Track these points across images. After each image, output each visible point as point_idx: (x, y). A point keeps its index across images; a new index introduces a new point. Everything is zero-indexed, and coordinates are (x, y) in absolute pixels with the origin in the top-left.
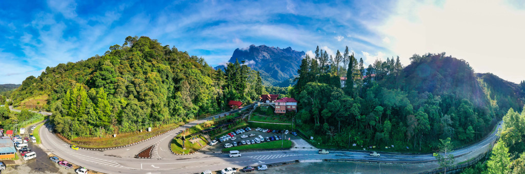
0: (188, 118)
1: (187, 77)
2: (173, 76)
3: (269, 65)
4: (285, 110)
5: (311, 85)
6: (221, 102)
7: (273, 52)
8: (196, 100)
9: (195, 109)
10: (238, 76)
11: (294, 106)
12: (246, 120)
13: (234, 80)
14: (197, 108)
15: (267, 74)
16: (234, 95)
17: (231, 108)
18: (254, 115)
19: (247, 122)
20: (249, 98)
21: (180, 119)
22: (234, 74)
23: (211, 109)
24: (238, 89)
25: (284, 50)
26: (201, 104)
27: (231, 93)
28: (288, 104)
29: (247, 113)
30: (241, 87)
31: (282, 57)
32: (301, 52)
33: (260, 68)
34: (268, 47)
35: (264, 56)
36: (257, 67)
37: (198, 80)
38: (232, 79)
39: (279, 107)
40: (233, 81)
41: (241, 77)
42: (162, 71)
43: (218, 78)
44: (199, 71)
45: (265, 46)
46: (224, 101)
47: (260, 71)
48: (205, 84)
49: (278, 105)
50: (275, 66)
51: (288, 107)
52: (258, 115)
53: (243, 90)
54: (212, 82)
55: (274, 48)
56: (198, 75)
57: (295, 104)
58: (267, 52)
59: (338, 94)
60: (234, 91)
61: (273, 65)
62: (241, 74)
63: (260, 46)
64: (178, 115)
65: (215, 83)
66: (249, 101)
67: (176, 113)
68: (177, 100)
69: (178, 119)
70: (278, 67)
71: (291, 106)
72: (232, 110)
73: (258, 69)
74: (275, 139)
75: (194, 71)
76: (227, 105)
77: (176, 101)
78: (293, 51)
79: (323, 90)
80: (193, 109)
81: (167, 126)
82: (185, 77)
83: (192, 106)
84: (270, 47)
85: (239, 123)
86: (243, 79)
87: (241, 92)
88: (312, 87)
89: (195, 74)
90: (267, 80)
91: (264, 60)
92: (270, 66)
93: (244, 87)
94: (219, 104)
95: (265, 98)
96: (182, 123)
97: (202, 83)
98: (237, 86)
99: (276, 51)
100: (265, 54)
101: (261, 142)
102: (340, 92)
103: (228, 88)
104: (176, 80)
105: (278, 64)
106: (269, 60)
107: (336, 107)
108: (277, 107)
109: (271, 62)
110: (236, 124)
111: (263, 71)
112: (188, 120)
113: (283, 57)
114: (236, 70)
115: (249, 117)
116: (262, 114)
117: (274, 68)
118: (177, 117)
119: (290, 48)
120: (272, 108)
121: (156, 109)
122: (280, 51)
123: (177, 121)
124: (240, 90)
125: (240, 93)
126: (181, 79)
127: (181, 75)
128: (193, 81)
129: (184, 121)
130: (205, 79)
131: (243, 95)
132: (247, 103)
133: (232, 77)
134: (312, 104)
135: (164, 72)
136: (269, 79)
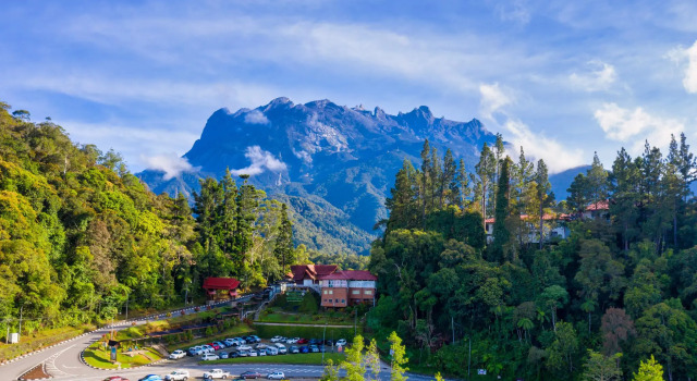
0: (103, 317)
1: (97, 210)
2: (59, 207)
3: (344, 176)
4: (345, 298)
5: (397, 235)
6: (182, 279)
7: (361, 128)
8: (122, 272)
9: (123, 292)
10: (230, 216)
11: (368, 289)
12: (247, 322)
13: (219, 224)
14: (127, 289)
15: (335, 212)
16: (220, 264)
17: (211, 298)
18: (270, 312)
19: (251, 327)
20: (259, 276)
21: (85, 316)
22: (221, 208)
23: (157, 297)
24: (229, 250)
25: (401, 118)
26: (135, 281)
27: (210, 258)
28: (355, 284)
29: (252, 307)
30: (236, 246)
31: (394, 146)
32: (466, 125)
33: (310, 189)
34: (342, 109)
35: (324, 143)
36: (296, 185)
37: (128, 221)
38: (213, 223)
39: (331, 292)
40: (217, 229)
41: (239, 218)
42: (33, 189)
43: (176, 218)
44: (127, 198)
45: (331, 105)
46: (192, 279)
47: (310, 199)
48: (144, 230)
49: (330, 287)
50: (367, 180)
51: (356, 293)
52: (278, 312)
53: (243, 252)
54: (162, 227)
55: (365, 112)
56: (126, 207)
57: (372, 285)
58: (336, 126)
59: (454, 255)
60: (219, 254)
61: (358, 178)
62: (238, 210)
63: (311, 105)
64: (80, 306)
65: (170, 230)
66: (258, 282)
67: (77, 298)
68: (81, 267)
69: (80, 316)
70: (376, 182)
71: (362, 290)
72: (212, 302)
73: (302, 191)
74: (310, 351)
75: (114, 197)
76: (199, 291)
77: (76, 270)
78: (437, 121)
79: (426, 246)
80: (118, 292)
81: (54, 331)
82: (92, 210)
83: (114, 284)
84: (349, 107)
85: (232, 326)
86: (243, 222)
87: (239, 257)
88: (399, 240)
89: (118, 206)
90: (334, 234)
91: (325, 158)
92: (349, 181)
93: (244, 244)
94: (179, 285)
95: (301, 273)
96: (90, 326)
97: (138, 228)
98: (228, 241)
99: (369, 123)
100: (330, 133)
101: (280, 353)
102: (462, 251)
103: (203, 245)
104: (69, 218)
105: (379, 172)
106: (342, 155)
107: (445, 285)
108: (326, 292)
109: (352, 164)
110: (225, 328)
111: (319, 199)
112: (101, 321)
113: (399, 145)
114: (226, 198)
115: (257, 316)
116: (290, 311)
117: (363, 188)
118: (76, 310)
119: (425, 109)
120: (316, 296)
121: (33, 285)
122: (387, 124)
123: (76, 321)
124: (235, 251)
125: (233, 258)
126: (84, 216)
127: (81, 206)
128: (116, 222)
129: (94, 321)
130: (146, 219)
131: (242, 266)
132: (251, 287)
133: (213, 216)
134: (399, 279)
135: (38, 193)
136: (344, 229)
